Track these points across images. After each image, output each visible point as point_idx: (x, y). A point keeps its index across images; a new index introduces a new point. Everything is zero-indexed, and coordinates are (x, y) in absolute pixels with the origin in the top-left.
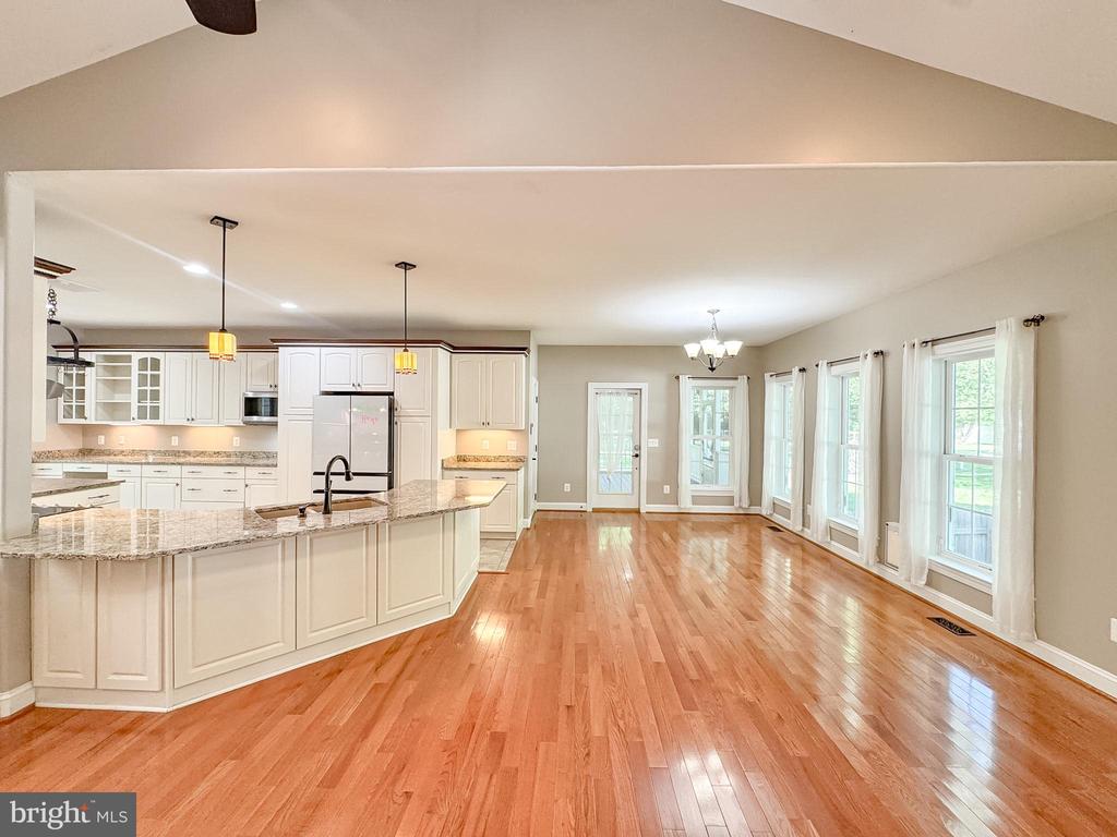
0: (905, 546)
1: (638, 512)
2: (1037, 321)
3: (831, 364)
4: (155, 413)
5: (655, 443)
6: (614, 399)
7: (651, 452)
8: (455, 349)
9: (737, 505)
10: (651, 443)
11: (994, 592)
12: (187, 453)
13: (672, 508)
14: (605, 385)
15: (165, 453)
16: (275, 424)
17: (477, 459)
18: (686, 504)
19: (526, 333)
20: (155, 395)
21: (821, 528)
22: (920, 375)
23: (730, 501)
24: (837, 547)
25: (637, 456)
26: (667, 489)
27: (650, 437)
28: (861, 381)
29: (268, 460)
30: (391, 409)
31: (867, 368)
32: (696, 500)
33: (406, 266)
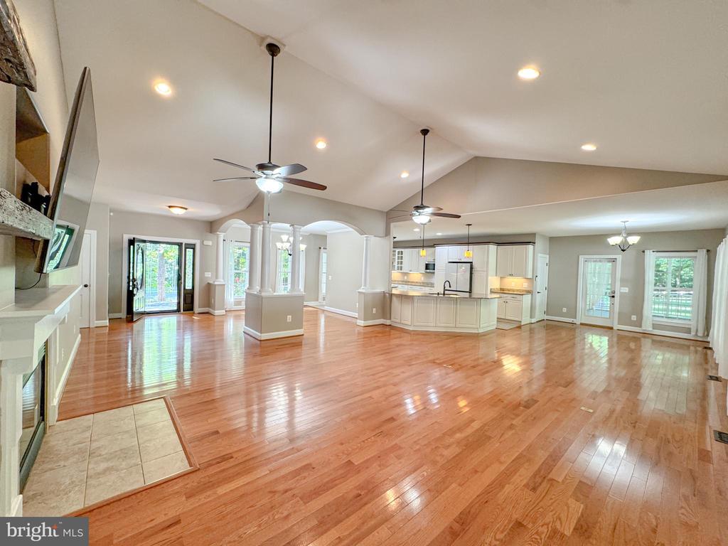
1: (611, 328)
4: (401, 269)
5: (626, 290)
6: (598, 264)
7: (622, 295)
8: (499, 244)
9: (694, 334)
10: (623, 290)
12: (409, 282)
13: (638, 330)
14: (592, 256)
15: (403, 281)
16: (434, 273)
17: (509, 290)
18: (648, 328)
19: (534, 235)
20: (402, 263)
25: (613, 297)
26: (634, 318)
27: (621, 286)
29: (432, 285)
30: (471, 268)
32: (657, 327)
33: (469, 225)
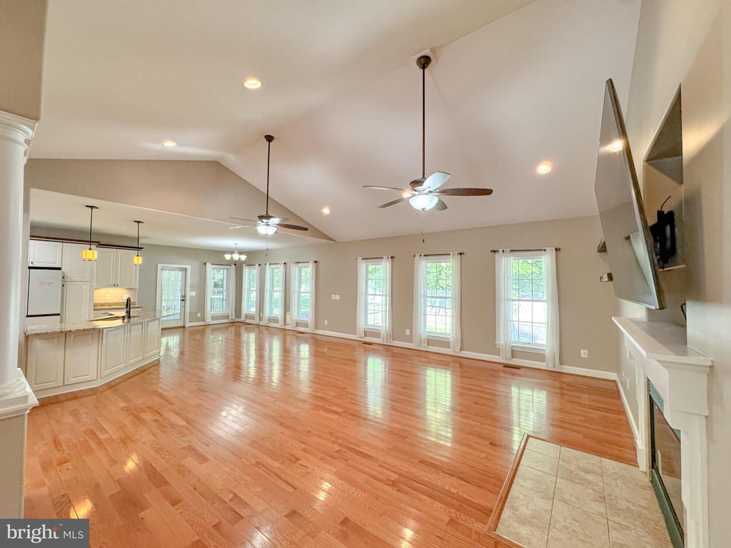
0: (291, 317)
1: (184, 327)
2: (316, 262)
3: (270, 264)
5: (193, 293)
6: (172, 272)
7: (191, 297)
9: (230, 318)
10: (191, 294)
11: (309, 322)
13: (202, 323)
14: (167, 265)
17: (102, 305)
18: (209, 321)
21: (267, 319)
22: (295, 270)
23: (227, 317)
24: (272, 324)
25: (183, 300)
26: (199, 315)
27: (191, 291)
28: (279, 272)
31: (282, 267)
32: (213, 318)
